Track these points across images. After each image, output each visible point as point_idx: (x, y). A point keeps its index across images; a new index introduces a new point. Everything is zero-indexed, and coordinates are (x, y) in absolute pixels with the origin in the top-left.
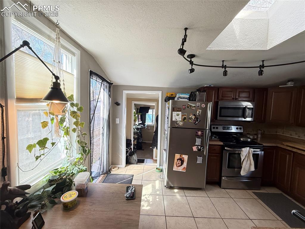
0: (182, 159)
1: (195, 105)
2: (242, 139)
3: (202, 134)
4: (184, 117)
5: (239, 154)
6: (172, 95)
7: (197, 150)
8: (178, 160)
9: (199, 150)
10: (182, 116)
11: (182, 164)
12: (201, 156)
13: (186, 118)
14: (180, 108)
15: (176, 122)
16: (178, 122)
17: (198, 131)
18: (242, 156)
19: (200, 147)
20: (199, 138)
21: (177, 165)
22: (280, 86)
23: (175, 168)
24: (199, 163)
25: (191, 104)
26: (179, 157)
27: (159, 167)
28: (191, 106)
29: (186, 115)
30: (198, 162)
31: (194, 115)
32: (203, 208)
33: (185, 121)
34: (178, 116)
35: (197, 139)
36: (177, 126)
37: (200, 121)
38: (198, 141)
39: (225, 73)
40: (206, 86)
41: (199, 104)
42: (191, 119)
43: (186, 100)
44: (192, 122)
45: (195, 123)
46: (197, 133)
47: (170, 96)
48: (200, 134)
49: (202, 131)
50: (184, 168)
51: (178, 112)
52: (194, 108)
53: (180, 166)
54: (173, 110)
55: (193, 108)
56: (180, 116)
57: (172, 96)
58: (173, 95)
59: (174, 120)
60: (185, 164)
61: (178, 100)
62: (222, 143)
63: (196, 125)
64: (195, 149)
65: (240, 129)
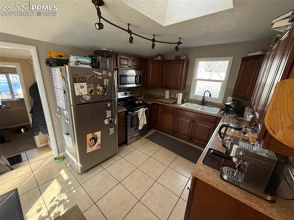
0: (95, 137)
1: (101, 74)
2: (137, 102)
3: (112, 105)
4: (90, 89)
5: (137, 115)
6: (60, 56)
7: (108, 123)
8: (90, 140)
9: (110, 122)
10: (88, 88)
11: (96, 142)
12: (112, 127)
13: (93, 90)
14: (83, 78)
15: (81, 97)
16: (84, 97)
17: (108, 103)
18: (140, 115)
19: (110, 119)
20: (109, 110)
21: (91, 145)
22: (155, 59)
23: (89, 150)
24: (112, 133)
25: (97, 73)
26: (92, 136)
27: (58, 156)
28: (97, 75)
29: (92, 86)
30: (110, 134)
31: (102, 86)
32: (123, 170)
33: (93, 93)
34: (83, 88)
35: (107, 111)
36: (84, 101)
37: (108, 92)
38: (109, 113)
39: (131, 40)
40: (105, 49)
41: (106, 72)
42: (99, 90)
43: (89, 66)
44: (100, 94)
45: (103, 95)
46: (106, 105)
47: (58, 58)
48: (109, 106)
49: (111, 103)
50: (99, 145)
51: (82, 84)
52: (101, 78)
53: (94, 145)
54: (74, 80)
55: (99, 78)
56: (85, 88)
57: (61, 58)
58: (62, 56)
59: (77, 94)
60: (99, 141)
61: (77, 66)
62: (126, 110)
63: (105, 96)
64: (106, 122)
65: (132, 93)
